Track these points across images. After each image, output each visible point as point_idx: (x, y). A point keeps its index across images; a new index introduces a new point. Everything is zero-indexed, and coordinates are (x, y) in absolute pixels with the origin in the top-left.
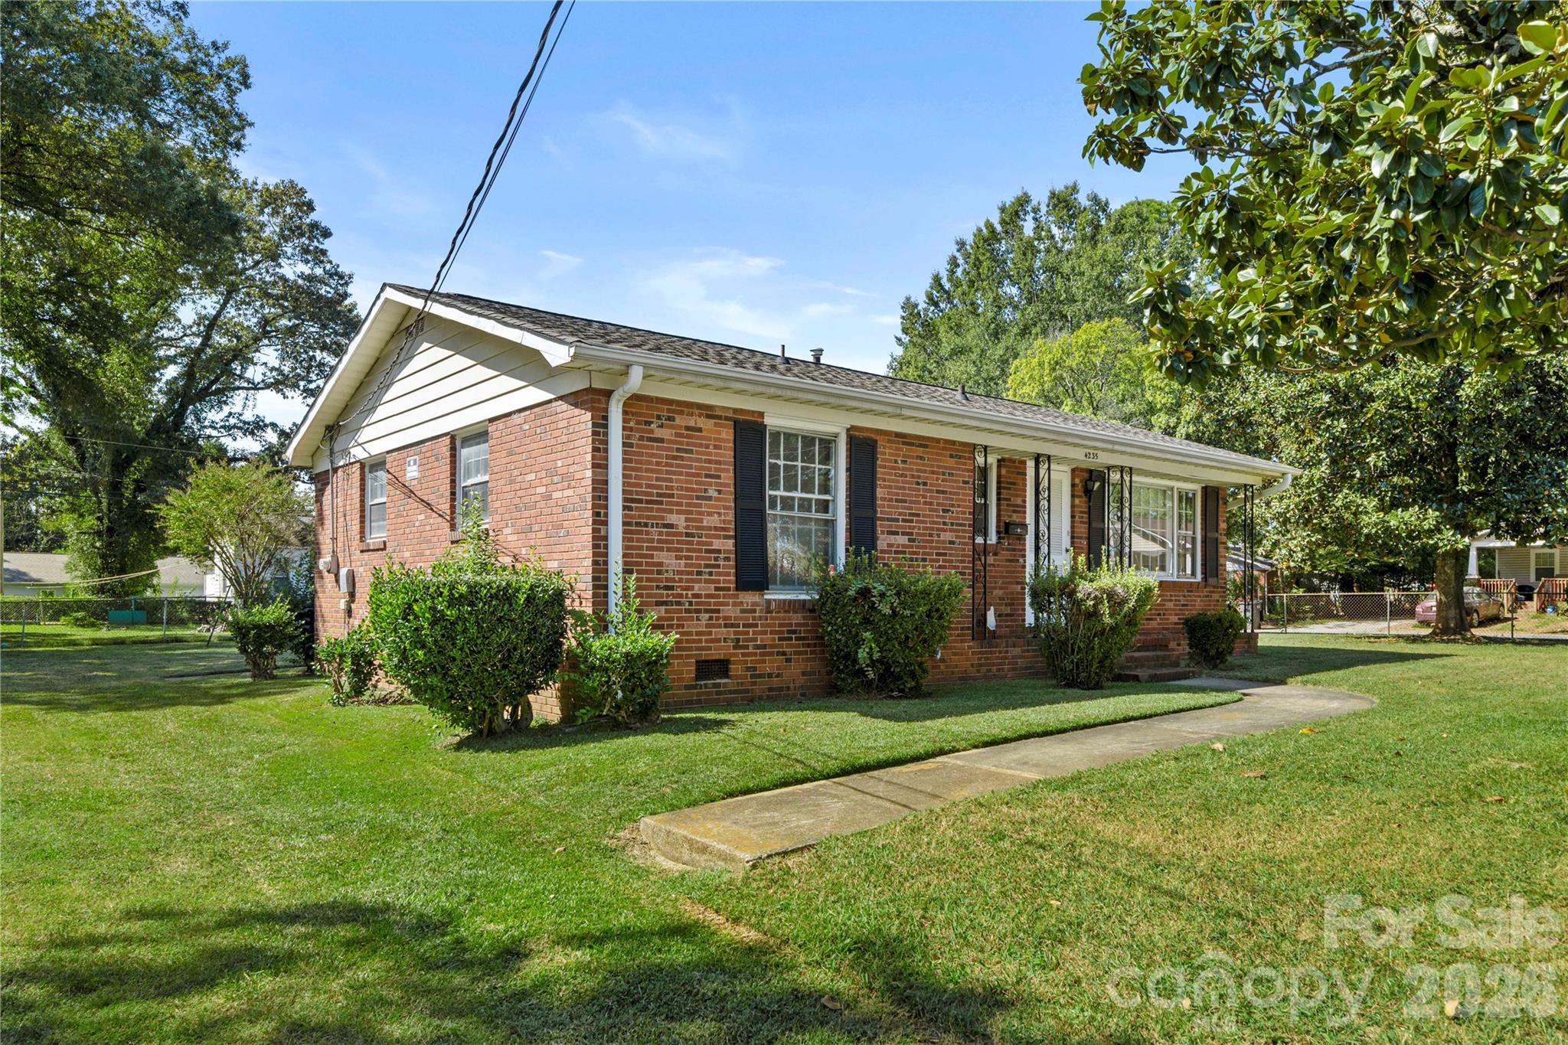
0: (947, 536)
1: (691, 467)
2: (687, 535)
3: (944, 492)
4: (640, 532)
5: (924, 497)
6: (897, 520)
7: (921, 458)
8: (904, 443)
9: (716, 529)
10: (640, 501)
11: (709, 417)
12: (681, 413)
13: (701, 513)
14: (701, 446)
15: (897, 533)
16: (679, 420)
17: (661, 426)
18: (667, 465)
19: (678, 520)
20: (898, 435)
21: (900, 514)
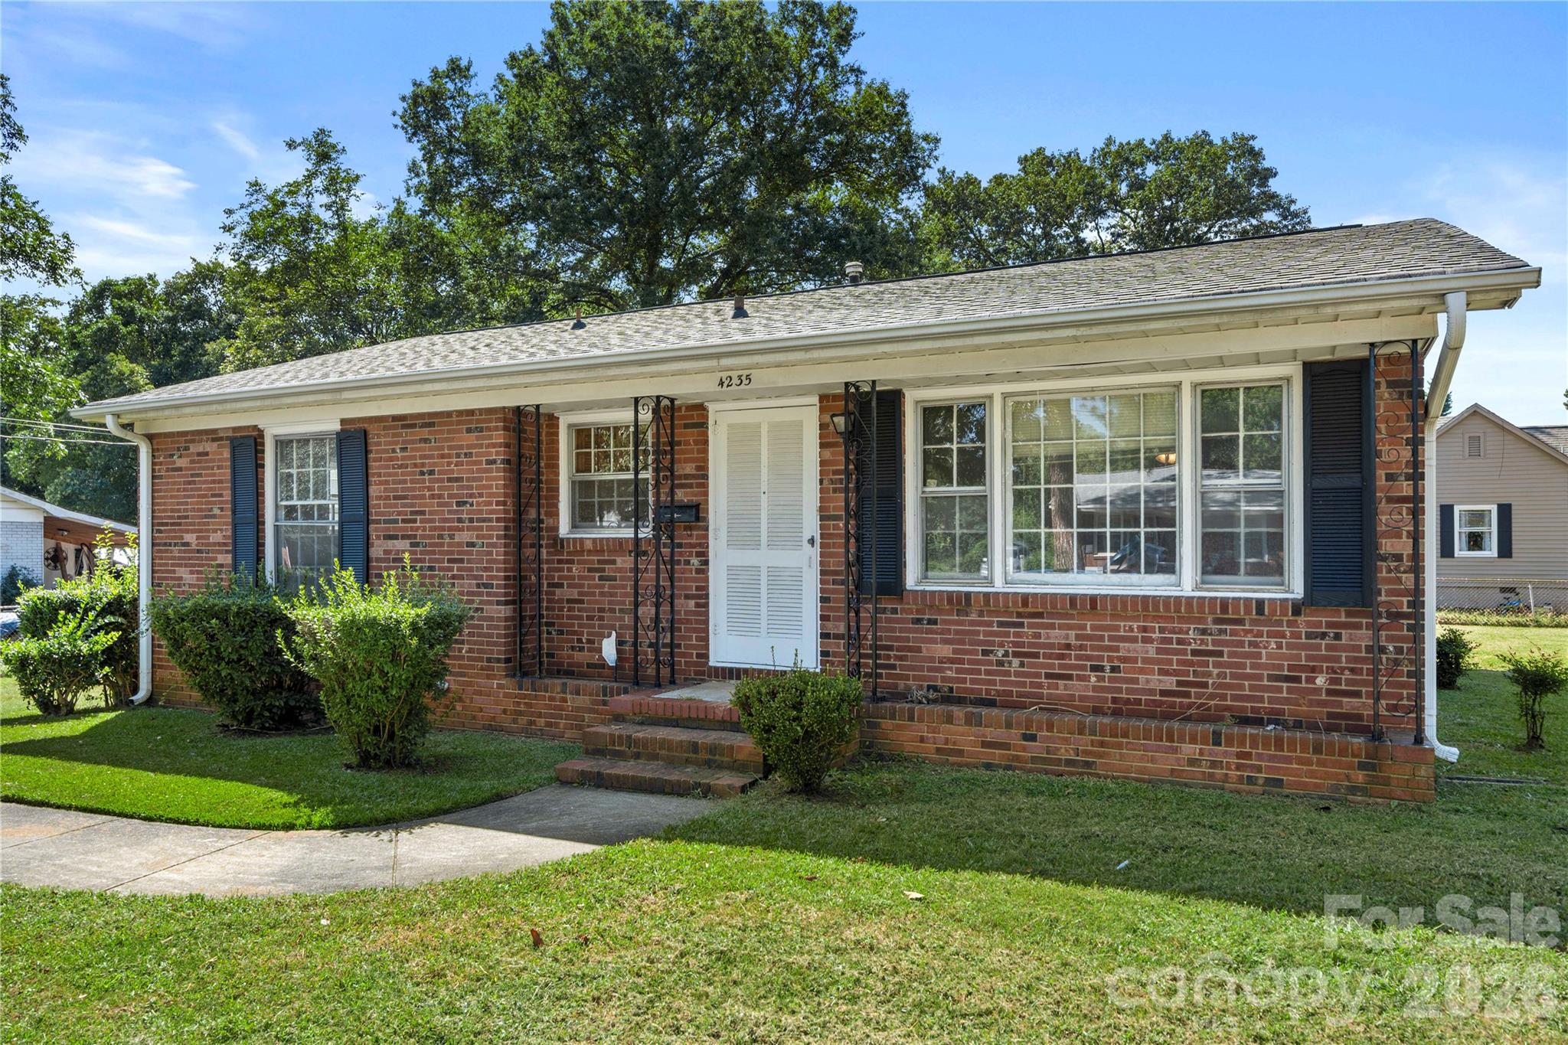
0: (464, 537)
1: (200, 489)
2: (199, 551)
3: (457, 480)
4: (166, 551)
5: (430, 489)
6: (396, 521)
7: (426, 441)
8: (404, 427)
9: (219, 544)
10: (166, 524)
11: (214, 440)
12: (193, 441)
13: (208, 531)
14: (207, 468)
15: (395, 537)
16: (194, 448)
17: (180, 457)
18: (185, 490)
19: (190, 538)
20: (395, 418)
21: (399, 513)
